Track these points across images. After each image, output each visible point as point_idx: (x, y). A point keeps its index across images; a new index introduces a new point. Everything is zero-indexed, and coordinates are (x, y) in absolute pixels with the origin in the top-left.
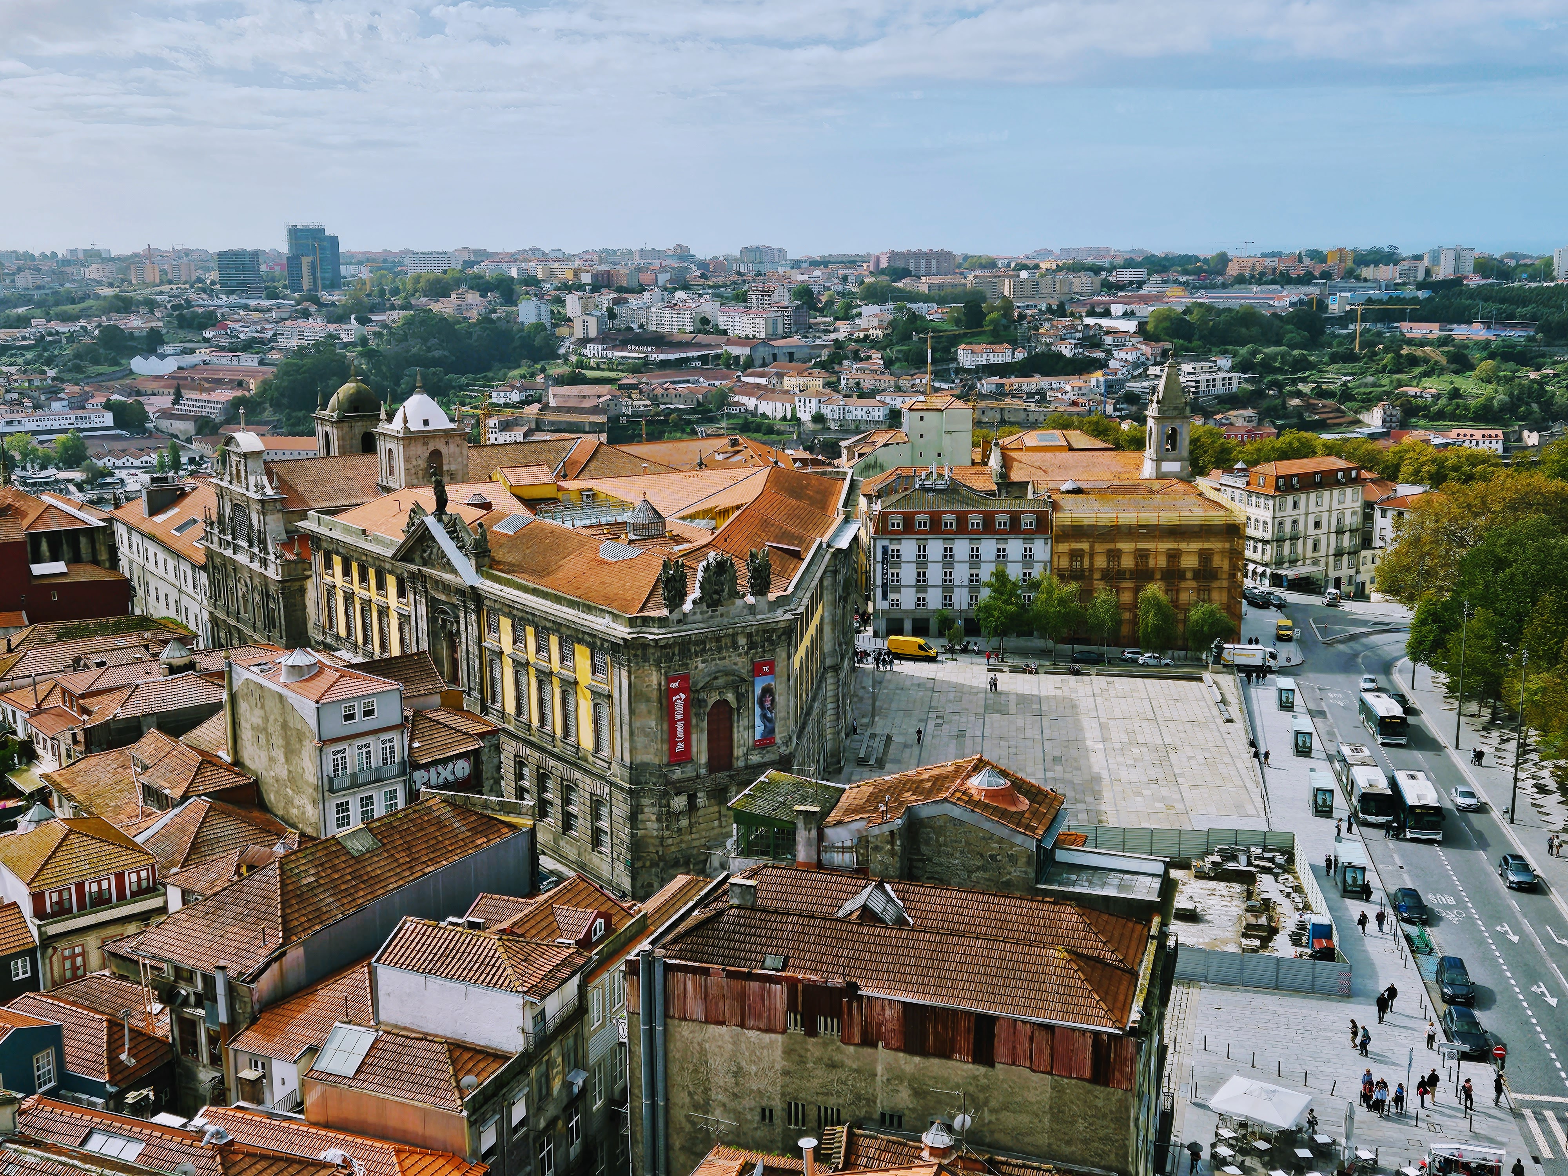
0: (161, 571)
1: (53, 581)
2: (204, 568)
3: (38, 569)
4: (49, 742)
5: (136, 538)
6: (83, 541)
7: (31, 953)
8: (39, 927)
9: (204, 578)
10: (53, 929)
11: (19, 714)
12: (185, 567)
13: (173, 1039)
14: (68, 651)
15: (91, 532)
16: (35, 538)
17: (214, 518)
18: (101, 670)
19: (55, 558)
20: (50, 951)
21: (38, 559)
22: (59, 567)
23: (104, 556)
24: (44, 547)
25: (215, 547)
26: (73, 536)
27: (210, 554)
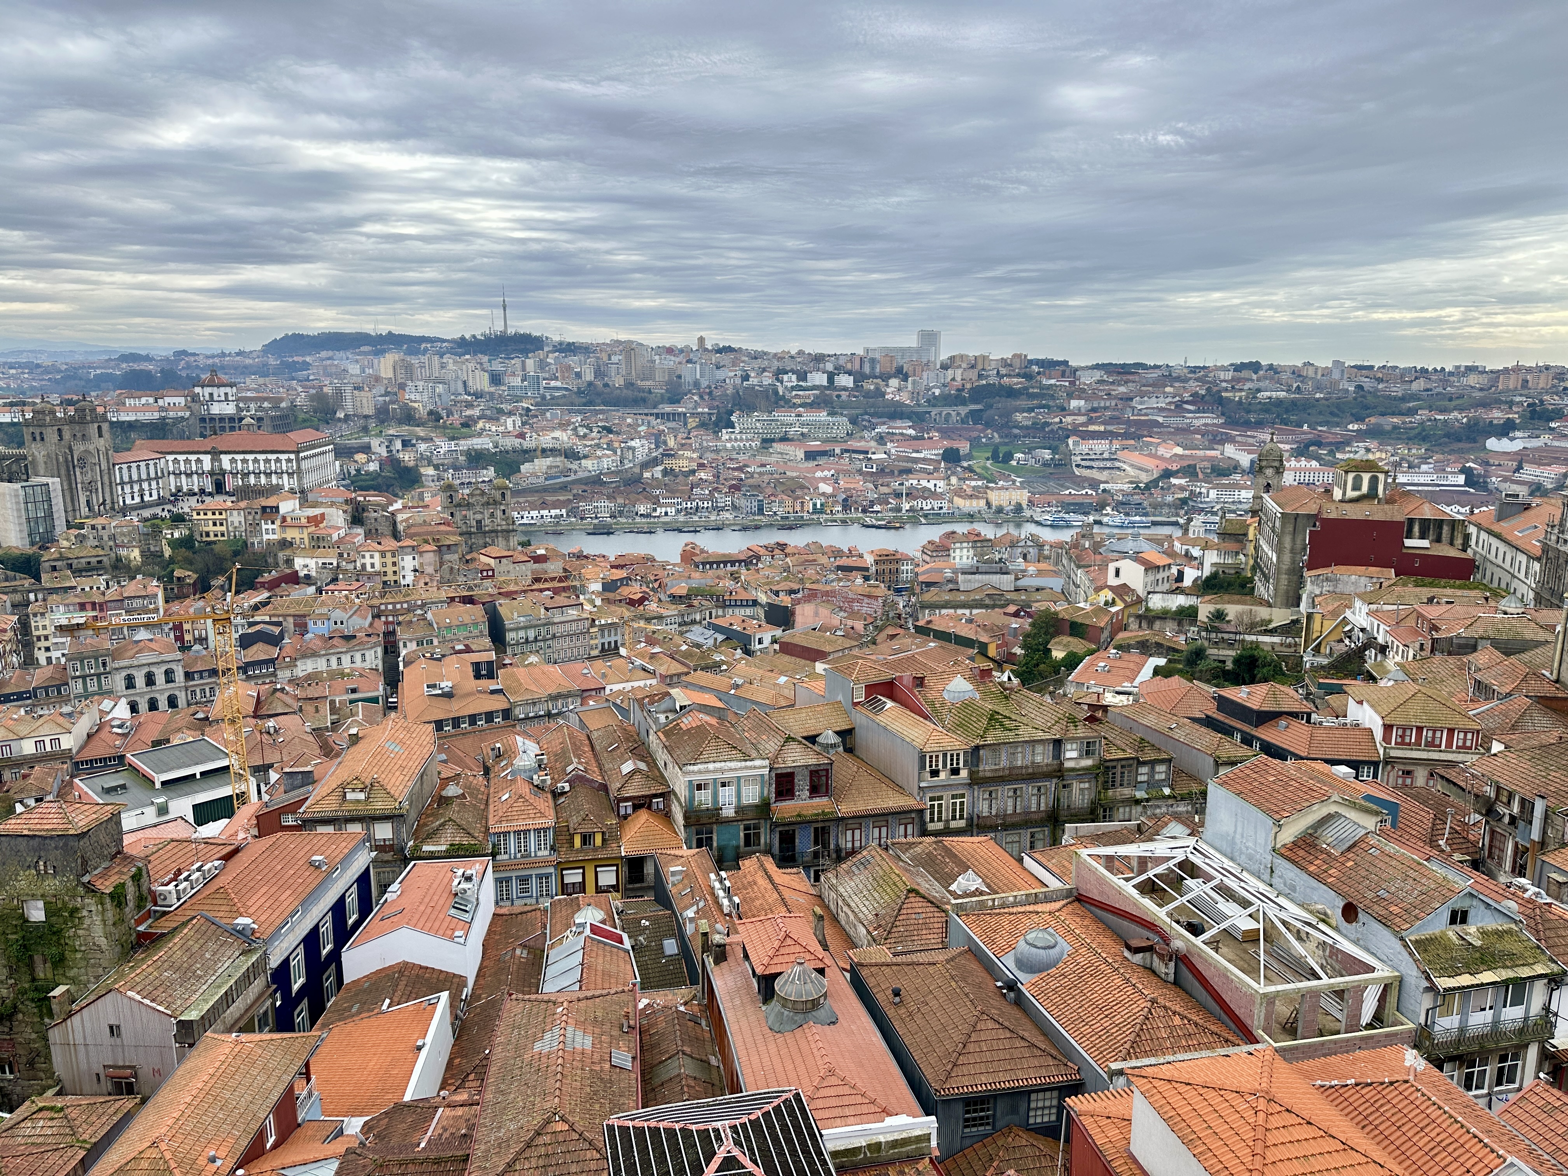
0: (1499, 561)
1: (1417, 552)
2: (1539, 559)
3: (1408, 542)
4: (1401, 647)
5: (1484, 535)
6: (1446, 529)
7: (1376, 764)
8: (1385, 748)
9: (1537, 566)
10: (1394, 753)
11: (1382, 626)
12: (1523, 558)
13: (1483, 844)
14: (1426, 592)
15: (1454, 524)
16: (1411, 521)
17: (1556, 522)
18: (1450, 606)
19: (1422, 537)
20: (1389, 767)
21: (1410, 536)
22: (1425, 543)
23: (1459, 541)
24: (1416, 529)
25: (1552, 543)
26: (1440, 523)
27: (1546, 548)
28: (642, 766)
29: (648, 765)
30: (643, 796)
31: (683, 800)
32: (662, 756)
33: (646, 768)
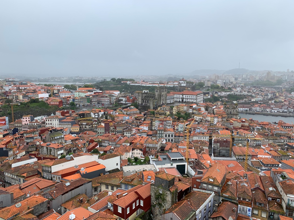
28: (274, 189)
29: (276, 189)
30: (275, 197)
31: (286, 202)
32: (280, 189)
33: (275, 191)
